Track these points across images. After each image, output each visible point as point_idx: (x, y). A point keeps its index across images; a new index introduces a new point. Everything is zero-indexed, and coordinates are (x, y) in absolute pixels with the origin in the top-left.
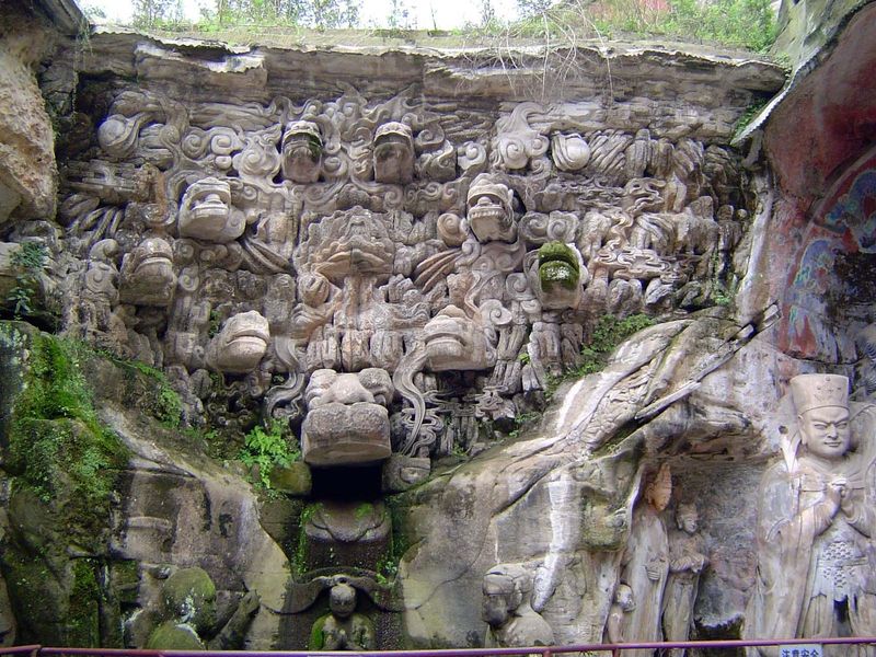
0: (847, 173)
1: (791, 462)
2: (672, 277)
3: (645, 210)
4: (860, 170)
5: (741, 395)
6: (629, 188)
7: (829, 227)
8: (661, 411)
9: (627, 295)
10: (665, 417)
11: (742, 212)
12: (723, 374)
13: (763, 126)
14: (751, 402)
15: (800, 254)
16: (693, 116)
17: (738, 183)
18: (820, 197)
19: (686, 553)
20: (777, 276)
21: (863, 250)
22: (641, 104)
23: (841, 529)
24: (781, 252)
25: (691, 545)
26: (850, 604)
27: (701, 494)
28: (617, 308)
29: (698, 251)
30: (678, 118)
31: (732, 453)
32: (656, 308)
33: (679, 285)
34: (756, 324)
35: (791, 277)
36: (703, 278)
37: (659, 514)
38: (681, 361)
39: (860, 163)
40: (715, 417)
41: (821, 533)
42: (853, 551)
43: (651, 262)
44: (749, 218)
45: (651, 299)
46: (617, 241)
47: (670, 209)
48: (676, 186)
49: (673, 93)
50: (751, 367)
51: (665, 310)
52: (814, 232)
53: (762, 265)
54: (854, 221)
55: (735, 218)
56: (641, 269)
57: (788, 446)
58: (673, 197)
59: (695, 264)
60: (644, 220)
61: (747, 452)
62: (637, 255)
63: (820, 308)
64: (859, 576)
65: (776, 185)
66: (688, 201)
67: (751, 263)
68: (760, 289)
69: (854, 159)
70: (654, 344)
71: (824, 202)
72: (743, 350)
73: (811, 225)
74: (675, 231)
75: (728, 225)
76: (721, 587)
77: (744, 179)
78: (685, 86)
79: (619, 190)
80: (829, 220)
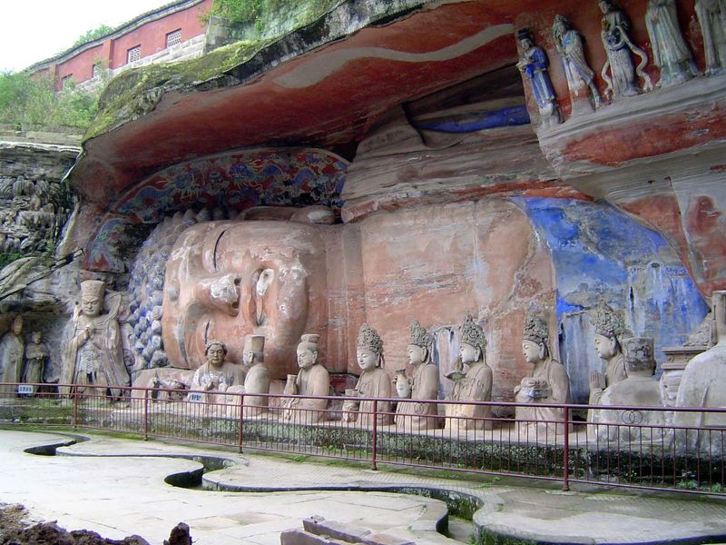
0: (134, 188)
1: (75, 317)
2: (33, 238)
3: (22, 209)
4: (142, 187)
5: (55, 289)
6: (14, 201)
7: (121, 214)
8: (7, 296)
9: (12, 245)
10: (8, 299)
11: (68, 210)
12: (45, 280)
13: (67, 178)
14: (62, 291)
15: (99, 227)
16: (42, 171)
17: (65, 199)
18: (115, 201)
19: (34, 351)
20: (83, 237)
21: (144, 222)
22: (18, 166)
23: (89, 345)
24: (86, 228)
25: (37, 349)
26: (93, 375)
27: (46, 328)
28: (9, 250)
29: (47, 226)
30: (34, 172)
31: (55, 312)
32: (26, 249)
33: (37, 240)
34: (69, 259)
35: (93, 238)
36: (48, 238)
37: (17, 336)
38: (19, 276)
39: (141, 184)
40: (38, 298)
41: (81, 346)
42: (94, 354)
43: (24, 231)
44: (71, 212)
45: (22, 247)
46: (8, 222)
47: (33, 209)
48: (35, 200)
49: (35, 161)
50: (63, 277)
51: (30, 251)
52: (110, 216)
53: (73, 233)
54: (139, 209)
55: (64, 212)
56: (19, 234)
57: (76, 311)
58: (34, 205)
59: (45, 232)
60: (22, 213)
61: (61, 312)
62: (18, 228)
63: (113, 249)
64: (97, 365)
65: (83, 199)
66: (41, 206)
67: (67, 232)
68: (71, 244)
69: (138, 182)
70: (14, 267)
71: (117, 203)
72: (58, 270)
73: (108, 214)
74: (32, 219)
75: (60, 216)
76: (53, 366)
77: (68, 197)
78: (39, 158)
79: (10, 201)
80: (120, 210)
